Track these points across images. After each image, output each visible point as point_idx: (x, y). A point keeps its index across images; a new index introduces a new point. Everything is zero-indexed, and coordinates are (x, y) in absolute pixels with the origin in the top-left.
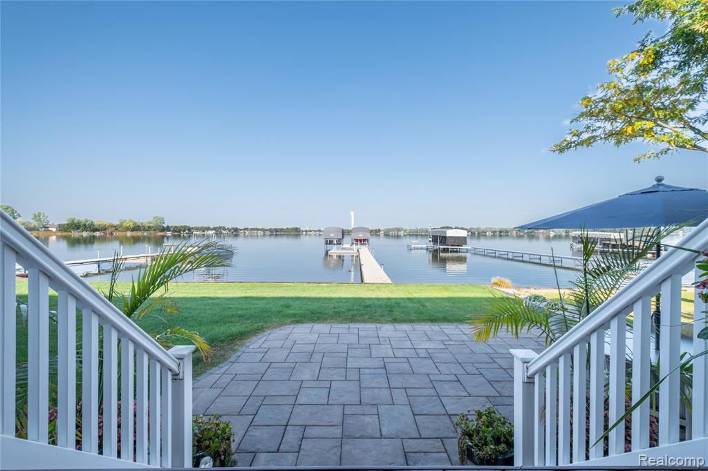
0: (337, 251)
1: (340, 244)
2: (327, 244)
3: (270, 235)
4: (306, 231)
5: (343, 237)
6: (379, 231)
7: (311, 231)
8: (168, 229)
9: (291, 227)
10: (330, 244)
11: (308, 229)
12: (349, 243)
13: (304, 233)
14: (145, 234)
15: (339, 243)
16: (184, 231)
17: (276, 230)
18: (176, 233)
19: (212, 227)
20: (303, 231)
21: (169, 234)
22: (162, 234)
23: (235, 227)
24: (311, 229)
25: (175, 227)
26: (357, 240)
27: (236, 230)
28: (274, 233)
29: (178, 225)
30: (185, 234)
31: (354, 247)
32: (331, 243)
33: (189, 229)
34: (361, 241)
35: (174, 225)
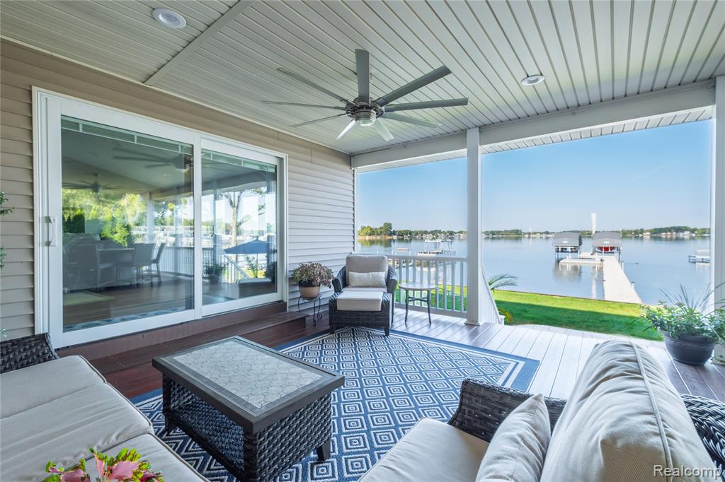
0: (571, 261)
1: (577, 252)
2: (558, 251)
3: (486, 238)
4: (529, 234)
5: (580, 244)
6: (642, 231)
7: (535, 233)
8: (394, 233)
9: (510, 229)
10: (562, 251)
11: (531, 231)
12: (589, 251)
13: (527, 236)
14: (378, 238)
15: (575, 250)
16: (407, 235)
17: (493, 233)
18: (400, 237)
19: (429, 231)
20: (524, 234)
21: (395, 237)
22: (390, 238)
23: (450, 230)
24: (536, 231)
25: (400, 231)
26: (601, 248)
27: (451, 233)
28: (491, 236)
29: (402, 230)
30: (406, 237)
31: (597, 257)
32: (564, 250)
33: (411, 233)
34: (606, 249)
35: (398, 230)
